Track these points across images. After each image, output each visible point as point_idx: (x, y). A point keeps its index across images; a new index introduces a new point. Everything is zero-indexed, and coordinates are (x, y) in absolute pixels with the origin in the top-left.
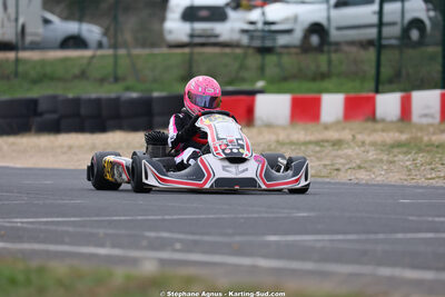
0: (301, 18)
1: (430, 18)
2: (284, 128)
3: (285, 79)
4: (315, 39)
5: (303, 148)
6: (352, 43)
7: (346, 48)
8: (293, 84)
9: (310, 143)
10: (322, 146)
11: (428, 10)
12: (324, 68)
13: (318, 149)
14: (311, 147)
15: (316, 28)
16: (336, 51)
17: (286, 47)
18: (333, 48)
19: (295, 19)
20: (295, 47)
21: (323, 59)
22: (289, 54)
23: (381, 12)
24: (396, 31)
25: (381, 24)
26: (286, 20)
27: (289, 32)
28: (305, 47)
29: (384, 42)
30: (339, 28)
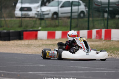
0: (51, 10)
1: (86, 11)
2: (45, 40)
3: (47, 27)
4: (55, 16)
5: (49, 46)
6: (65, 17)
7: (63, 19)
8: (49, 28)
9: (51, 44)
10: (54, 45)
11: (86, 8)
12: (57, 24)
13: (53, 46)
14: (51, 46)
15: (56, 13)
16: (61, 19)
17: (47, 18)
18: (60, 18)
19: (50, 11)
20: (50, 18)
21: (57, 21)
22: (48, 20)
23: (72, 9)
24: (76, 14)
25: (71, 12)
26: (47, 11)
27: (48, 14)
28: (52, 18)
29: (73, 17)
30: (62, 13)
